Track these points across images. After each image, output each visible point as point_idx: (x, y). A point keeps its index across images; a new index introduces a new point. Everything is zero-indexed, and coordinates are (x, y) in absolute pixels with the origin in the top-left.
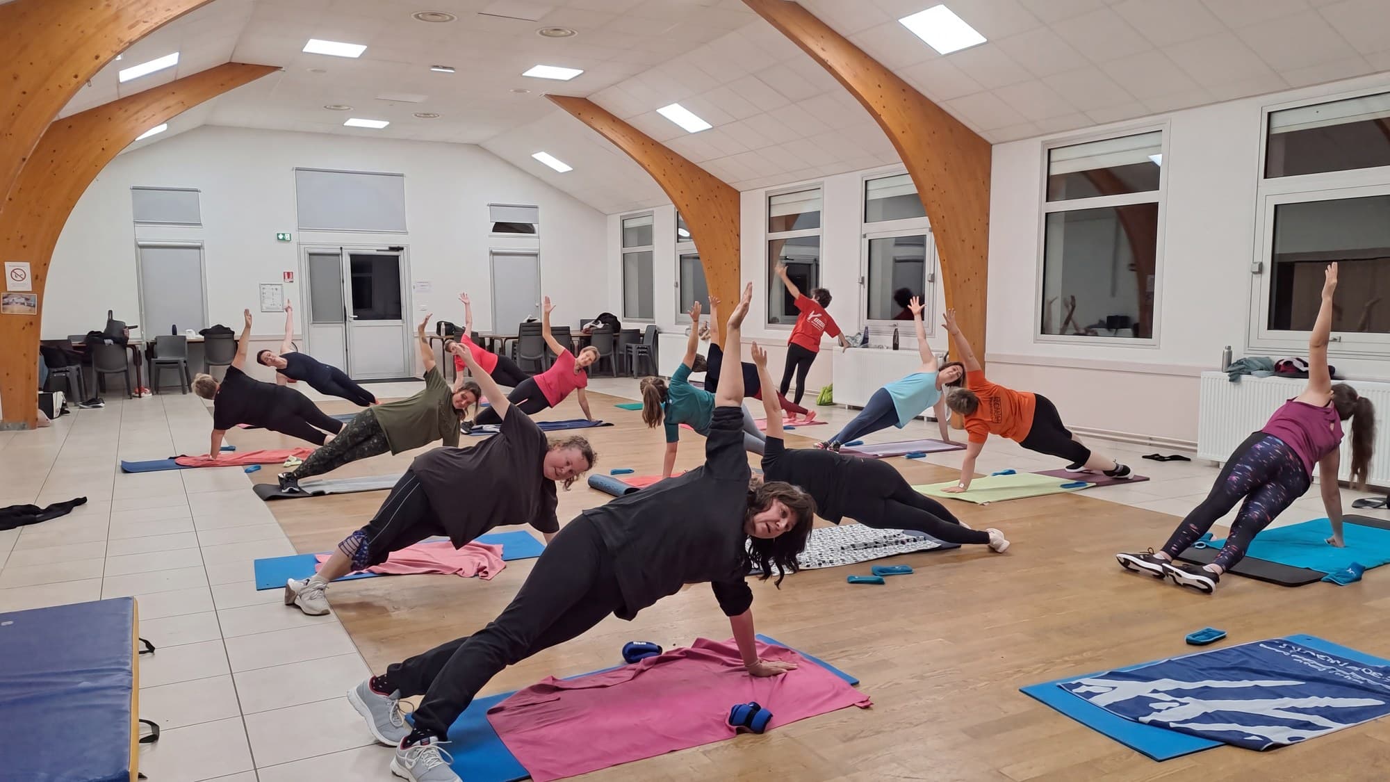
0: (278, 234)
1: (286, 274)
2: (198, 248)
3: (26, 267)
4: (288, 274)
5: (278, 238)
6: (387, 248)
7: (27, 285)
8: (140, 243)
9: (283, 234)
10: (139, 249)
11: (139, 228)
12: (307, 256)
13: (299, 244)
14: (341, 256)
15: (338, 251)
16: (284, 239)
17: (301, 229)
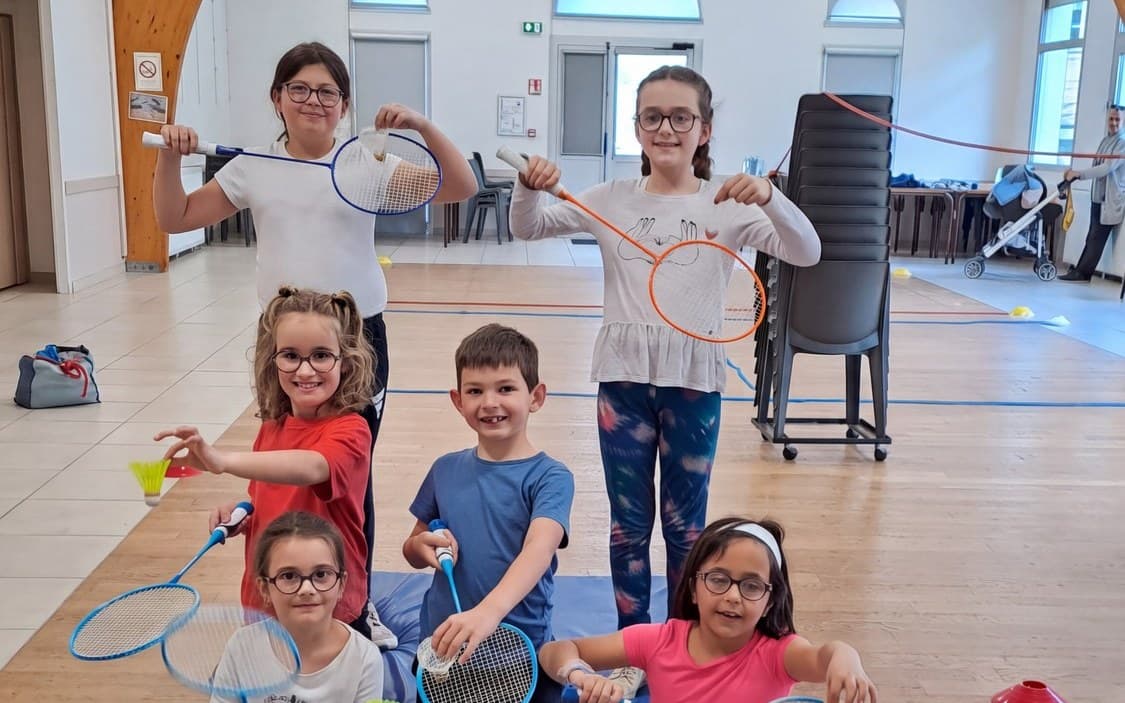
0: (525, 24)
1: (532, 83)
2: (422, 42)
3: (155, 59)
4: (536, 82)
5: (525, 30)
6: (671, 46)
7: (156, 83)
8: (354, 35)
9: (532, 24)
10: (353, 42)
11: (356, 15)
12: (561, 57)
13: (551, 37)
14: (606, 57)
15: (602, 50)
16: (532, 30)
17: (556, 15)
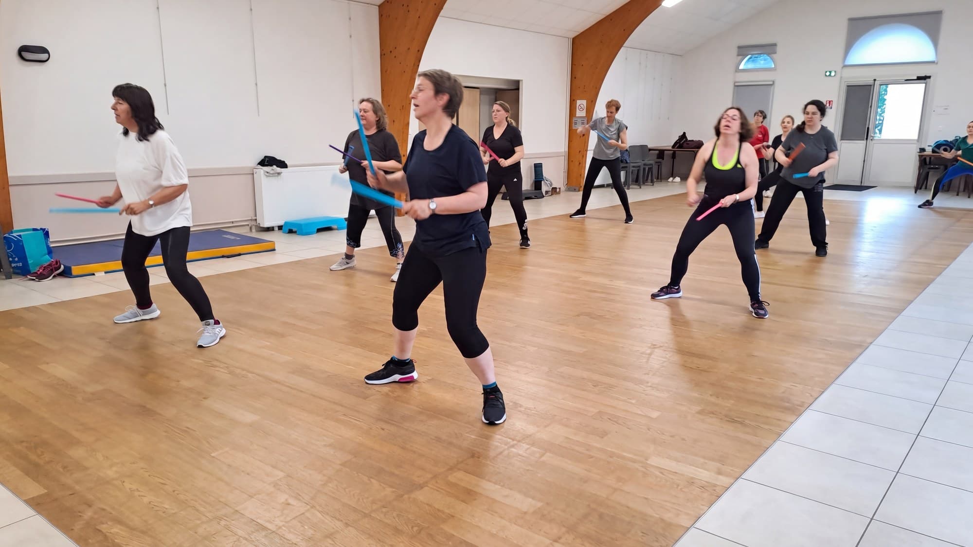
0: (826, 72)
1: (828, 102)
2: (770, 86)
3: (584, 102)
4: (830, 102)
5: (826, 75)
6: (915, 78)
7: (583, 114)
8: (736, 84)
9: (830, 72)
12: (846, 88)
13: (841, 77)
14: (872, 87)
15: (871, 82)
16: (830, 75)
17: (845, 66)
